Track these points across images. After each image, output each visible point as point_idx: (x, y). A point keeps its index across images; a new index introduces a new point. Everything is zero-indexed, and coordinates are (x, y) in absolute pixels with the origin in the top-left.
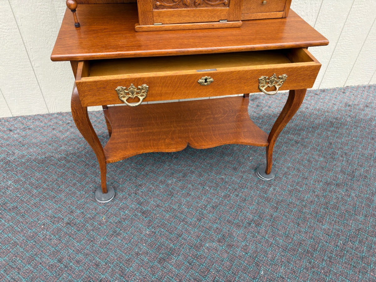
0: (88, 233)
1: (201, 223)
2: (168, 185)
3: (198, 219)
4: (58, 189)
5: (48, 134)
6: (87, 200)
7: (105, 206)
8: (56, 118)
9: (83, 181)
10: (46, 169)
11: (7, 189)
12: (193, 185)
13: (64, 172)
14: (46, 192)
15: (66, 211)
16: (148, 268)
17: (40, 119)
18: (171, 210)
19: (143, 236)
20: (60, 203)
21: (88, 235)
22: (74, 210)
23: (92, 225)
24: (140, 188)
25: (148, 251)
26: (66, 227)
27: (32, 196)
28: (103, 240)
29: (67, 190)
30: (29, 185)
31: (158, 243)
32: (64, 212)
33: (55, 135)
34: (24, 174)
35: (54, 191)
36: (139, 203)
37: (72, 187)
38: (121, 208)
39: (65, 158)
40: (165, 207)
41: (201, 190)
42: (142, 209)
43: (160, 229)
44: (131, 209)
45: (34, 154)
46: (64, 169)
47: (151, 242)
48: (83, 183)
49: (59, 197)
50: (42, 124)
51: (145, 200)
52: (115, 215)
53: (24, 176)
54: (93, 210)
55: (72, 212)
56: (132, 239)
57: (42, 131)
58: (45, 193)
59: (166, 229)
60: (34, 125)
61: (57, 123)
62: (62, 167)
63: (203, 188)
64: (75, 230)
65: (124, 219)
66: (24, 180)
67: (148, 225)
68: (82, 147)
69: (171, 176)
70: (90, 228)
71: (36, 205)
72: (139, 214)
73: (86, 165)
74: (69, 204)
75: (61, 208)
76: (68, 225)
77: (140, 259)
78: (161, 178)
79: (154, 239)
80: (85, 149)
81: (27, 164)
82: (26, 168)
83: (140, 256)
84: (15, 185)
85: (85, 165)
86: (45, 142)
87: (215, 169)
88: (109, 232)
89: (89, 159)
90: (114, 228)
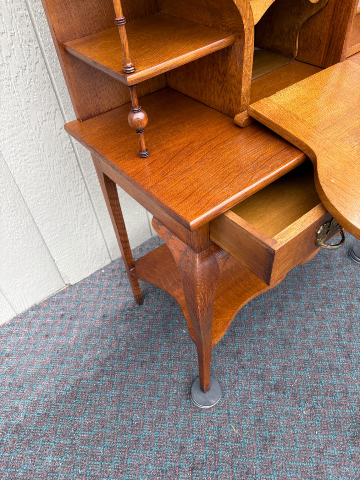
0: (231, 465)
1: (354, 361)
2: (271, 333)
3: (346, 357)
4: (133, 424)
5: (45, 348)
6: (187, 415)
7: (218, 409)
8: (35, 317)
9: (158, 390)
10: (89, 404)
11: (53, 472)
12: (301, 316)
13: (117, 392)
14: (119, 441)
15: (173, 452)
16: (350, 462)
17: (12, 332)
18: (305, 365)
19: (304, 421)
20: (154, 445)
21: (235, 468)
22: (184, 443)
23: (227, 450)
24: (241, 357)
25: (328, 437)
26: (194, 476)
27: (103, 460)
28: (260, 461)
29: (147, 418)
30: (83, 444)
31: (330, 419)
32: (171, 456)
33: (58, 344)
34: (61, 432)
35: (130, 432)
36: (258, 378)
37: (149, 408)
38: (244, 399)
39: (102, 371)
40: (294, 363)
41: (315, 317)
42: (269, 385)
43: (315, 398)
44: (258, 393)
45: (49, 391)
46: (116, 389)
47: (321, 424)
48: (161, 393)
49: (144, 437)
50: (21, 338)
51: (263, 369)
52: (244, 413)
53: (64, 436)
54: (209, 426)
55: (183, 448)
56: (296, 435)
57: (31, 348)
58: (119, 443)
59: (323, 394)
60: (10, 346)
61: (44, 324)
62: (110, 387)
63: (315, 312)
64: (210, 473)
65: (261, 413)
66: (68, 442)
67: (296, 402)
68: (114, 340)
69: (265, 319)
70: (228, 455)
71: (121, 471)
72: (273, 394)
73: (142, 365)
74: (167, 438)
75: (161, 451)
76: (195, 471)
77: (329, 455)
78: (256, 327)
79: (321, 417)
80: (120, 342)
81: (51, 414)
82: (56, 421)
83: (326, 452)
84: (61, 458)
85: (140, 365)
86: (51, 363)
87: (306, 280)
88: (257, 444)
89: (139, 353)
90: (258, 434)
